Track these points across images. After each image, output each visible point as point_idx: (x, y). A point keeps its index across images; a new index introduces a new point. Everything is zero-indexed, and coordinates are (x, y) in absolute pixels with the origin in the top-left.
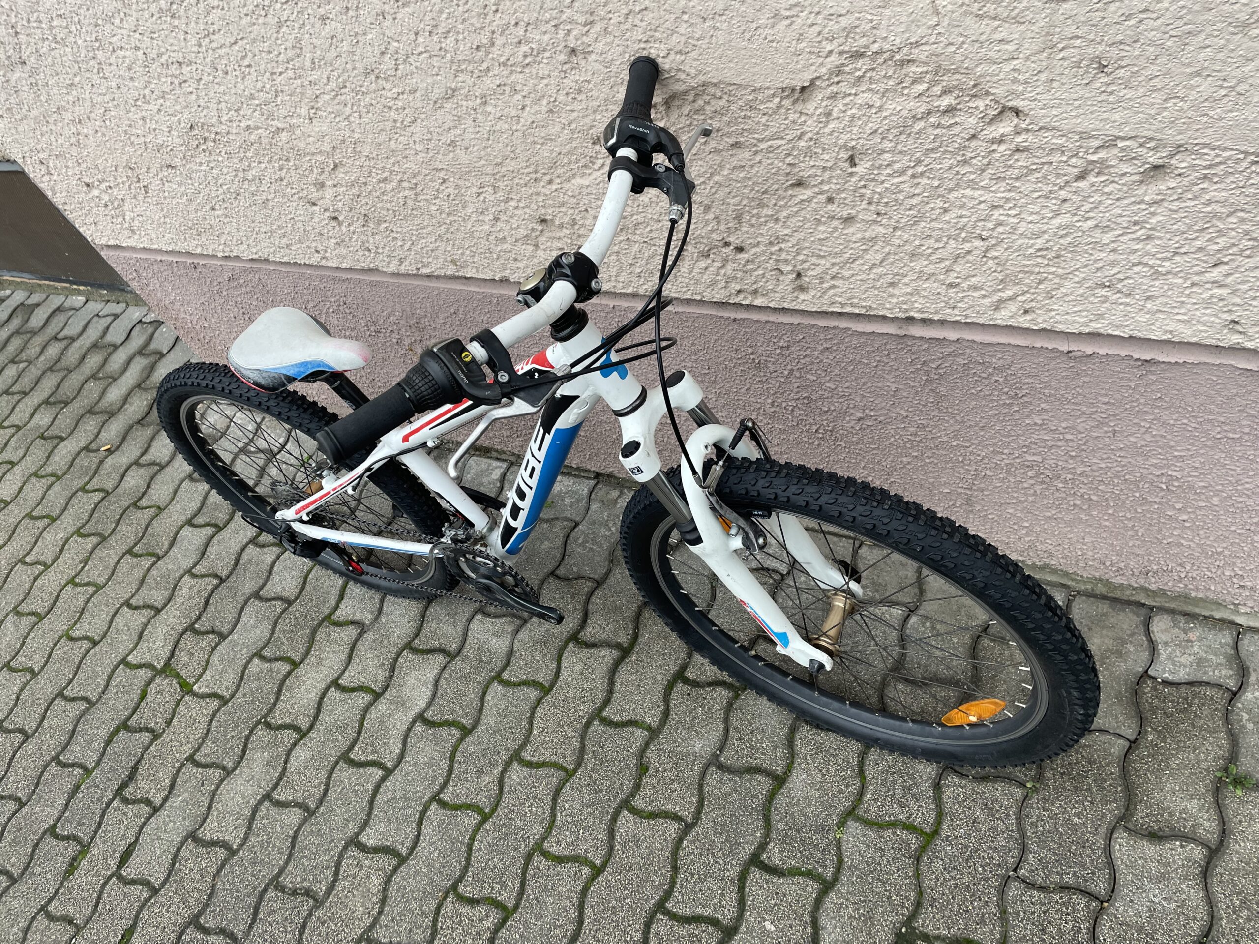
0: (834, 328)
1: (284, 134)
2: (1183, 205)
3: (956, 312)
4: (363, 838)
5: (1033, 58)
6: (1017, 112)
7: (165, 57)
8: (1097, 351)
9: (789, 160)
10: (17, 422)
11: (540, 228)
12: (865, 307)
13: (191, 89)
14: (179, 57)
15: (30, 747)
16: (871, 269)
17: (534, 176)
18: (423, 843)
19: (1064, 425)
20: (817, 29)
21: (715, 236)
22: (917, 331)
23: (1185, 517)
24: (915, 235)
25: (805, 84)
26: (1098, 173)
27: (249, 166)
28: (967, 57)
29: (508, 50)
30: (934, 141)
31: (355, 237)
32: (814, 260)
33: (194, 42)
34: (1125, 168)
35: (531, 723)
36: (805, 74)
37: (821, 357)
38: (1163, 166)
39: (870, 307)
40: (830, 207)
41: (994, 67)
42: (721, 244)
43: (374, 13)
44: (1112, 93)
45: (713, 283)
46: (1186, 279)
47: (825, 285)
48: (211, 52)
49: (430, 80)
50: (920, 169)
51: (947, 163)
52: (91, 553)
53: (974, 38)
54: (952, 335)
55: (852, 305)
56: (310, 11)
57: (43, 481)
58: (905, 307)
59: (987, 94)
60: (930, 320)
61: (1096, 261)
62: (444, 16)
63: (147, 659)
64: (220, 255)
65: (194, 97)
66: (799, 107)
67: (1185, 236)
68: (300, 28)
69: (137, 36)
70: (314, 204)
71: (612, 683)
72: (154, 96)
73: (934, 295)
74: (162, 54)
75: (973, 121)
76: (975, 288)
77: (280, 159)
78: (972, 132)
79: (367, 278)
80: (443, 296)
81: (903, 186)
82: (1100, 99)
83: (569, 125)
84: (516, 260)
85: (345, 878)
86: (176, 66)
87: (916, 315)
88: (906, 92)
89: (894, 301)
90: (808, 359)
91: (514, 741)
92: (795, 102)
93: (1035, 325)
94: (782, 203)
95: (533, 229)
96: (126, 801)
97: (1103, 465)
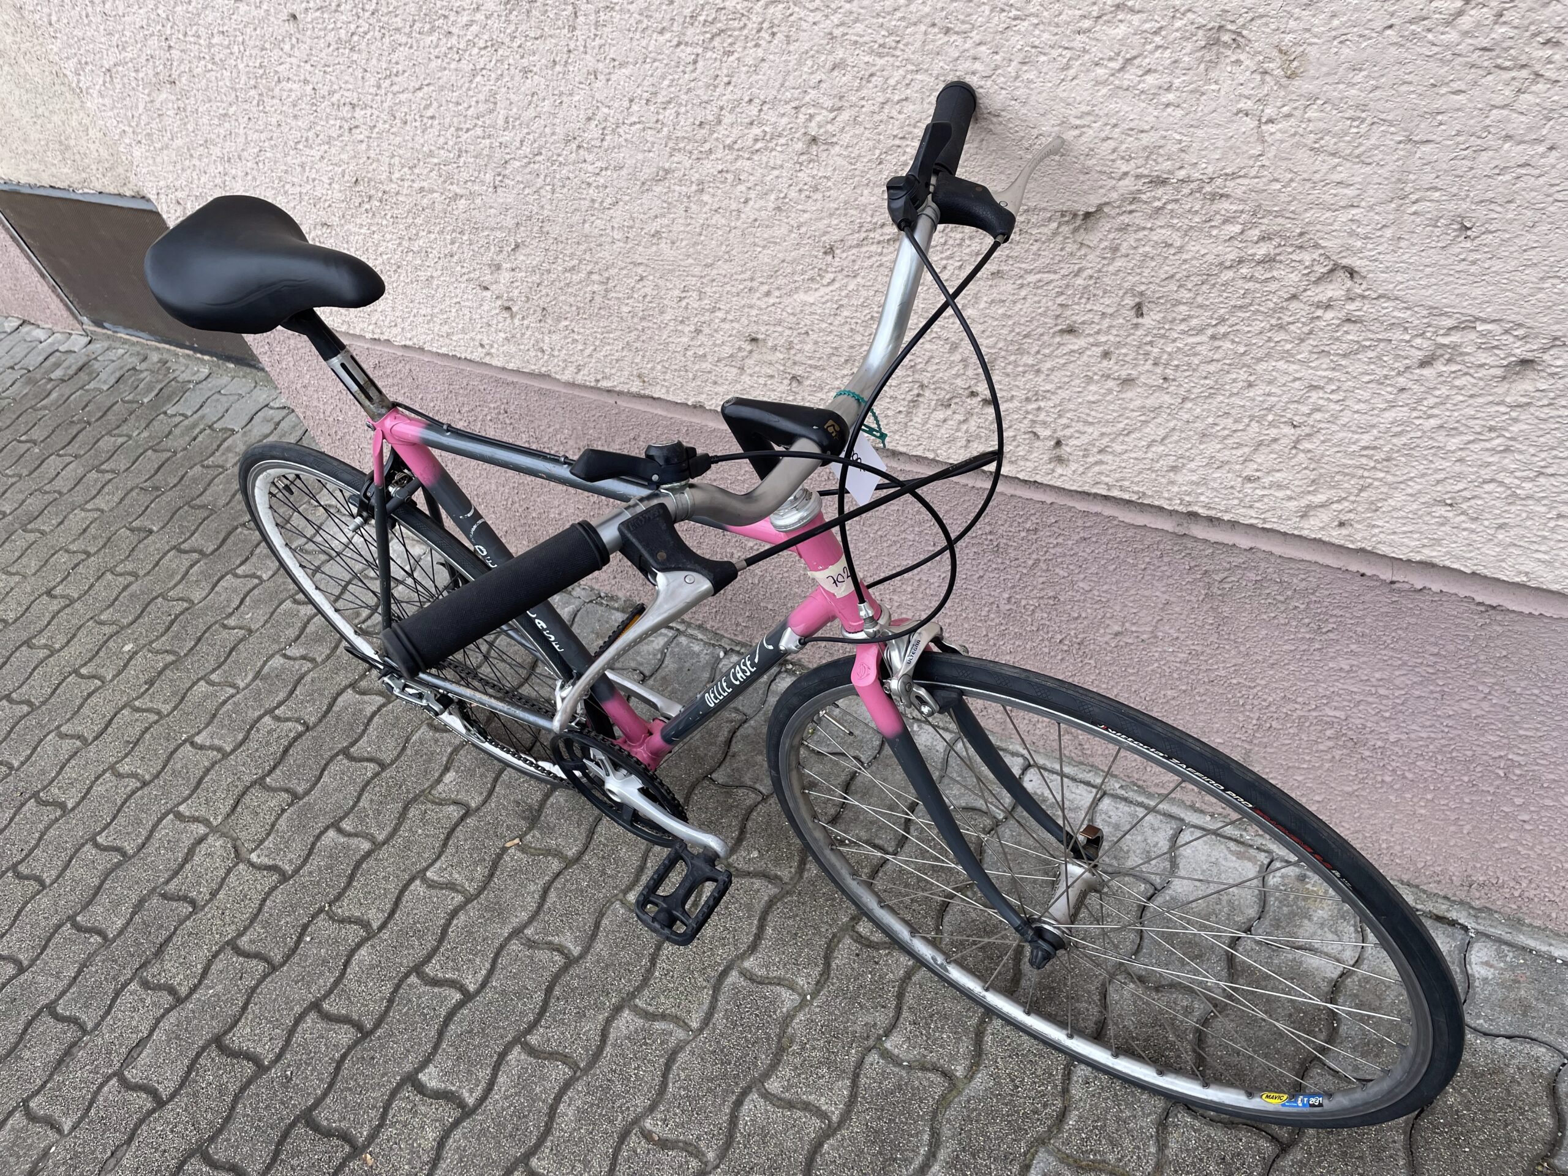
0: (1097, 514)
1: (463, 201)
2: (1555, 413)
3: (1253, 513)
4: (422, 1077)
5: (1378, 209)
6: (1352, 273)
7: (337, 96)
8: (1428, 585)
9: (1059, 300)
10: (103, 506)
11: (749, 348)
12: (1137, 493)
13: (361, 137)
14: (353, 97)
15: (44, 901)
16: (1149, 446)
17: (749, 284)
18: (495, 1095)
19: (1378, 675)
20: (1111, 144)
21: (959, 382)
22: (1199, 531)
23: (1526, 817)
24: (1209, 410)
25: (1091, 210)
26: (1449, 361)
27: (417, 234)
28: (1295, 199)
29: (736, 132)
30: (1244, 296)
31: (529, 333)
32: (1080, 426)
33: (373, 81)
34: (1483, 357)
35: (653, 962)
36: (1092, 197)
37: (1076, 549)
38: (1532, 361)
39: (1144, 494)
40: (1105, 363)
41: (1328, 214)
42: (967, 392)
43: (585, 70)
44: (1474, 263)
45: (951, 440)
46: (1551, 508)
47: (1091, 460)
48: (390, 95)
49: (640, 156)
50: (1222, 329)
51: (1257, 326)
52: (160, 673)
53: (1305, 176)
54: (1244, 542)
55: (1121, 489)
56: (511, 61)
57: (120, 579)
58: (1187, 498)
59: (1316, 246)
60: (1218, 519)
61: (1437, 470)
62: (666, 82)
63: (202, 812)
64: (369, 336)
65: (364, 146)
66: (1081, 236)
67: (1555, 452)
68: (498, 79)
69: (308, 67)
70: (486, 289)
71: (761, 927)
72: (318, 141)
73: (1226, 488)
74: (335, 92)
75: (1295, 277)
76: (1279, 487)
77: (454, 231)
78: (1293, 290)
79: (537, 384)
80: (623, 416)
81: (1199, 348)
82: (1458, 268)
83: (799, 228)
84: (715, 383)
85: (393, 1125)
86: (348, 107)
87: (1201, 511)
88: (1214, 232)
89: (1176, 489)
90: (1059, 550)
91: (630, 981)
92: (1076, 230)
93: (1352, 542)
94: (1047, 351)
95: (740, 349)
96: (146, 985)
97: (1424, 735)
